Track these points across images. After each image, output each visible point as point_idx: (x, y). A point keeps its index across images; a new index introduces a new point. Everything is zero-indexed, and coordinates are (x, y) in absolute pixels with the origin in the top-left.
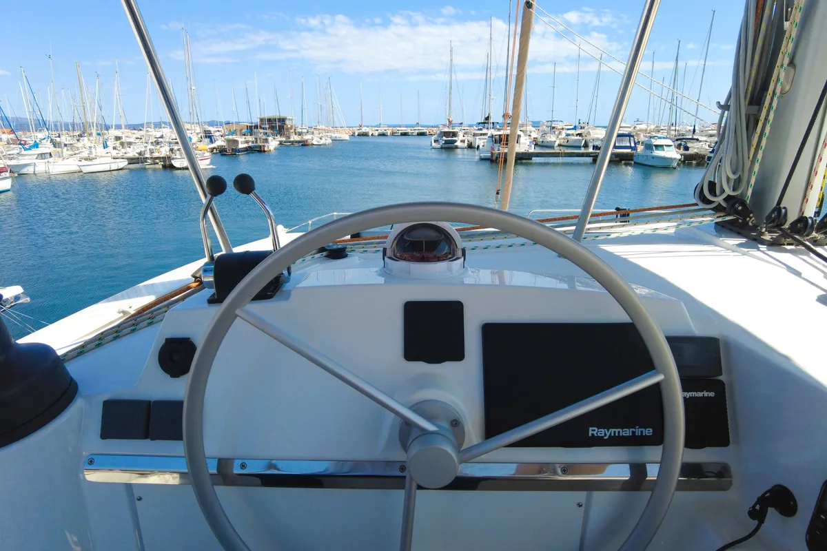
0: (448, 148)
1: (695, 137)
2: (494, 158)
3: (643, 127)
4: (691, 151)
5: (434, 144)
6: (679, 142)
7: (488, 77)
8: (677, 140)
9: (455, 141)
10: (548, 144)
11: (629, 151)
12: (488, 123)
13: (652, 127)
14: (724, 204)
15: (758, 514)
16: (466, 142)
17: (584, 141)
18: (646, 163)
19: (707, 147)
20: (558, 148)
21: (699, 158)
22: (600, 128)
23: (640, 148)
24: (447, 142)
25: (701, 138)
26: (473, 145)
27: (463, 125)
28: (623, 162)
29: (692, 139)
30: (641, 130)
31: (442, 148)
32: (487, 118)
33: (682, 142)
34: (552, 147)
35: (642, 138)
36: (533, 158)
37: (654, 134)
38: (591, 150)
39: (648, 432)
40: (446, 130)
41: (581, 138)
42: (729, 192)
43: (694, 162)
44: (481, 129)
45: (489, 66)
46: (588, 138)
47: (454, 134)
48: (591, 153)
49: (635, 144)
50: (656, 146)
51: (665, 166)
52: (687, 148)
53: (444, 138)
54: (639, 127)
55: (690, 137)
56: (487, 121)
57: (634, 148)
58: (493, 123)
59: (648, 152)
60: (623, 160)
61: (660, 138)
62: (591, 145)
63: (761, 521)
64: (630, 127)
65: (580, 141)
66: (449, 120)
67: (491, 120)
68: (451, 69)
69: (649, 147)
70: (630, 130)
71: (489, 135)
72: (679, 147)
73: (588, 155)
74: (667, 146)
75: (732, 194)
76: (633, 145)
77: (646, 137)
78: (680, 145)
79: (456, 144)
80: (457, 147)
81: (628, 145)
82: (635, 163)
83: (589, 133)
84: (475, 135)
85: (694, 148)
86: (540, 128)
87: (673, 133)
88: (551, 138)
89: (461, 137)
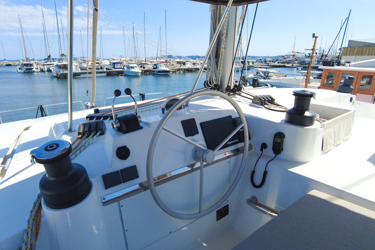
0: (29, 72)
1: (146, 63)
2: (59, 76)
3: (124, 59)
4: (146, 69)
5: (19, 71)
6: (141, 65)
7: (46, 35)
8: (140, 64)
9: (33, 69)
10: (84, 68)
11: (121, 70)
12: (50, 59)
13: (128, 59)
14: (214, 87)
15: (262, 150)
16: (39, 68)
17: (100, 66)
18: (129, 74)
19: (151, 67)
20: (89, 70)
21: (150, 71)
22: (106, 60)
23: (126, 68)
24: (27, 69)
25: (149, 63)
26: (44, 70)
27: (35, 60)
28: (120, 75)
29: (145, 64)
30: (123, 60)
31: (24, 72)
32: (49, 56)
33: (142, 65)
34: (86, 69)
35: (125, 64)
36: (81, 75)
37: (130, 62)
38: (105, 70)
39: (237, 140)
40: (25, 63)
41: (98, 65)
42: (215, 83)
43: (148, 73)
44: (46, 62)
45: (45, 30)
46: (102, 65)
47: (31, 65)
48: (105, 71)
49: (123, 66)
50: (131, 67)
51: (136, 76)
52: (144, 68)
53: (25, 67)
54: (122, 59)
55: (145, 63)
56: (49, 58)
57: (124, 69)
58: (53, 59)
59: (128, 70)
60: (120, 74)
61: (132, 64)
62: (105, 68)
63: (262, 151)
64: (119, 59)
65: (99, 66)
66: (26, 57)
67: (52, 58)
68: (22, 30)
69: (128, 67)
70: (119, 60)
71: (55, 65)
72: (141, 67)
73: (104, 72)
74: (135, 67)
75: (216, 83)
76: (122, 67)
77: (127, 63)
78: (141, 66)
79: (33, 70)
80: (34, 72)
81: (121, 67)
82: (125, 75)
83: (101, 63)
84: (43, 65)
85: (147, 67)
86: (78, 61)
87: (137, 61)
88: (85, 65)
89: (35, 66)
